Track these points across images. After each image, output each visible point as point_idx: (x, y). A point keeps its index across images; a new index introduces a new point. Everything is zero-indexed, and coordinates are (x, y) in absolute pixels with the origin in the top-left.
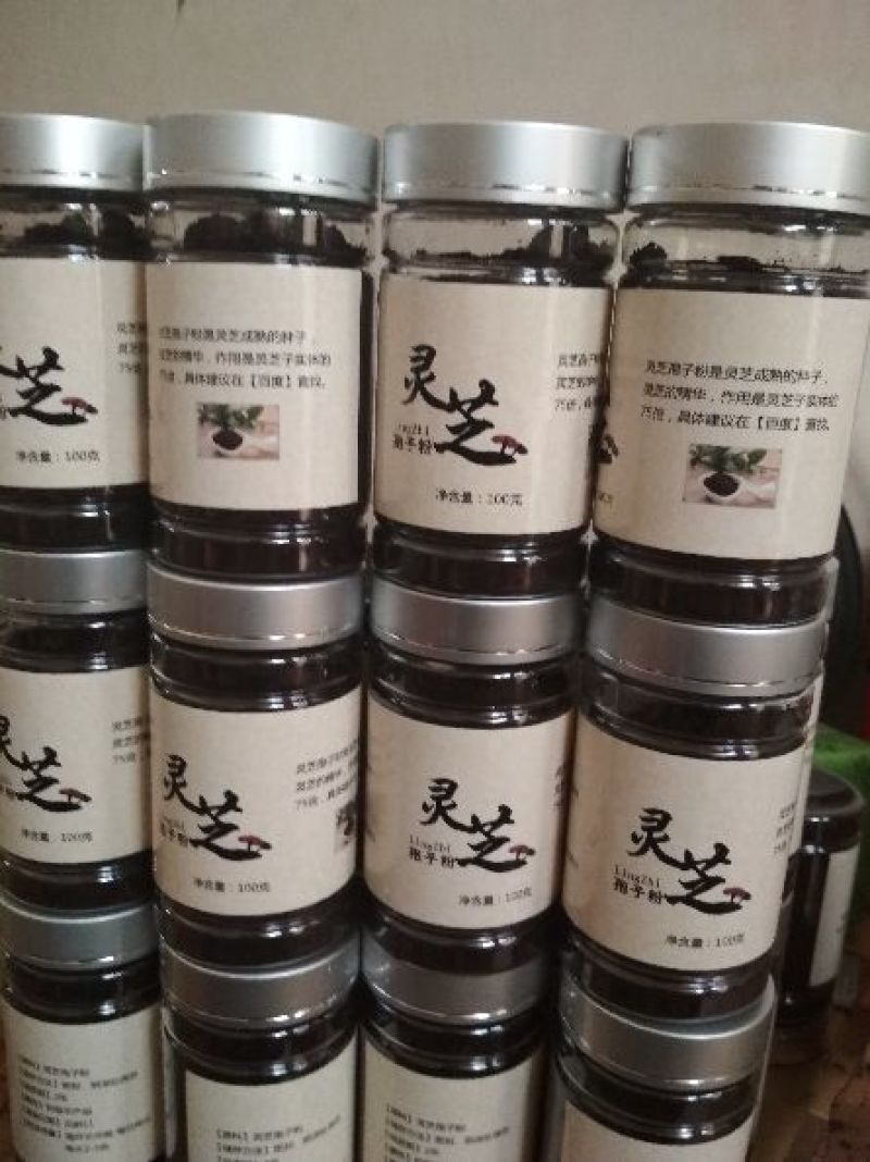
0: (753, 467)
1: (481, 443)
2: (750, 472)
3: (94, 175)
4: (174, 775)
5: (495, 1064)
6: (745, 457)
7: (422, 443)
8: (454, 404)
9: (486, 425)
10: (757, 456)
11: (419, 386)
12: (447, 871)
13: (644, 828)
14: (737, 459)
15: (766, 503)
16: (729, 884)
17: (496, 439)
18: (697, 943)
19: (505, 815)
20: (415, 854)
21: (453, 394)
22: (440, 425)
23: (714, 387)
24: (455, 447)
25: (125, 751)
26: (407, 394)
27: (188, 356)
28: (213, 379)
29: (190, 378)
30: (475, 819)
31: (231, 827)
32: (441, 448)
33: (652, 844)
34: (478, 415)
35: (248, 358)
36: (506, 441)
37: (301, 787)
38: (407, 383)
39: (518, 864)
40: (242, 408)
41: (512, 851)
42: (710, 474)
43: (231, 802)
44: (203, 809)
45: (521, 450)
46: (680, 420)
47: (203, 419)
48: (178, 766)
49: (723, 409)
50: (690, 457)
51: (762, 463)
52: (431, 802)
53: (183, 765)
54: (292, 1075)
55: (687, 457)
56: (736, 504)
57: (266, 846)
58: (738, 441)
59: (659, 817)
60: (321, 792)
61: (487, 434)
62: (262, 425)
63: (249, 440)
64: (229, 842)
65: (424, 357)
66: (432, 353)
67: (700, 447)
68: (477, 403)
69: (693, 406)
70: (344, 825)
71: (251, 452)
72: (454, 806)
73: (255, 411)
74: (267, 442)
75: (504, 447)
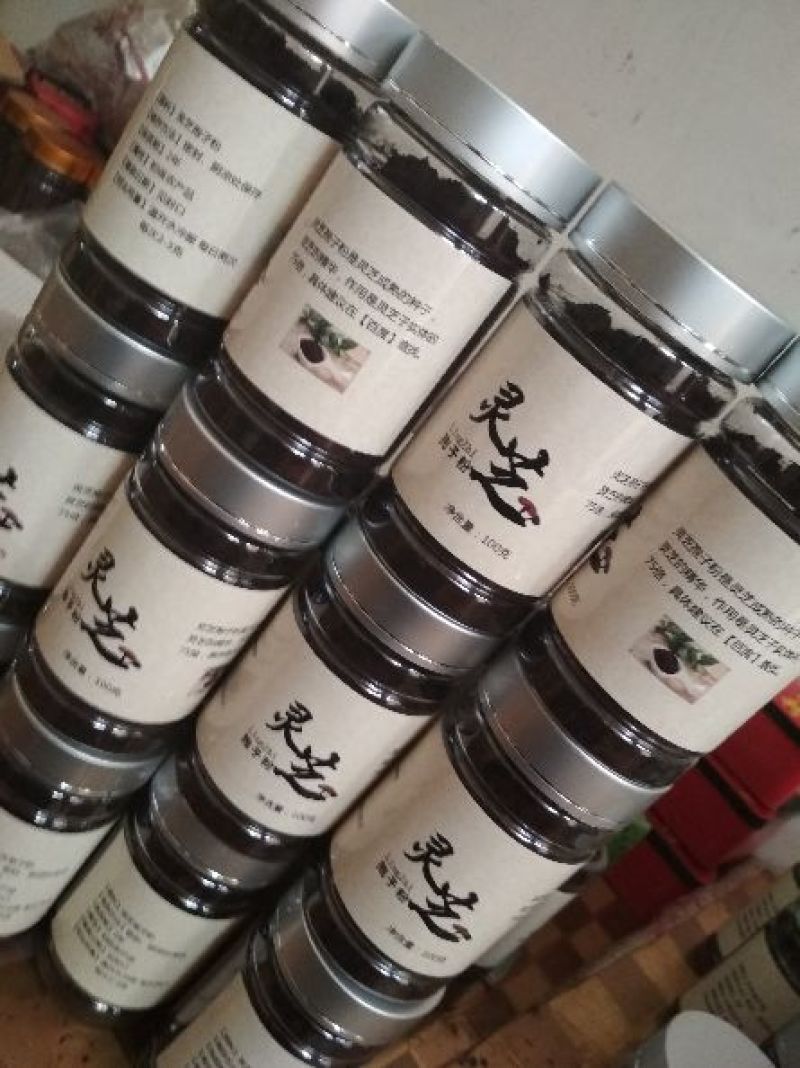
0: (700, 667)
1: (509, 495)
2: (694, 668)
3: (347, 44)
4: (99, 566)
5: (205, 909)
6: (699, 656)
7: (463, 460)
8: (508, 451)
9: (523, 484)
10: (709, 660)
11: (492, 414)
12: (262, 769)
13: (428, 845)
14: (691, 653)
15: (688, 696)
16: (461, 923)
17: (522, 500)
18: (409, 945)
19: (333, 760)
20: (247, 741)
21: (514, 443)
22: (487, 458)
23: (716, 589)
24: (486, 483)
25: (73, 509)
26: (478, 413)
27: (324, 261)
28: (332, 295)
29: (314, 279)
30: (308, 750)
31: (117, 635)
32: (475, 475)
33: (426, 859)
34: (522, 473)
35: (372, 299)
36: (528, 506)
37: (192, 638)
38: (484, 405)
39: (318, 797)
40: (340, 335)
41: (320, 786)
42: (663, 647)
43: (131, 618)
44: (106, 607)
45: (536, 521)
46: (672, 592)
47: (303, 320)
48: (106, 563)
49: (710, 610)
50: (658, 624)
51: (709, 669)
52: (283, 715)
53: (111, 565)
54: (48, 826)
55: (655, 622)
56: (666, 682)
57: (137, 664)
58: (703, 640)
59: (444, 846)
60: (205, 650)
61: (518, 492)
62: (348, 359)
63: (329, 363)
64: (111, 644)
65: (512, 397)
66: (520, 399)
67: (671, 624)
68: (527, 464)
69: (689, 589)
70: (207, 680)
71: (323, 372)
72: (299, 730)
73: (349, 345)
74: (342, 374)
75: (523, 510)
